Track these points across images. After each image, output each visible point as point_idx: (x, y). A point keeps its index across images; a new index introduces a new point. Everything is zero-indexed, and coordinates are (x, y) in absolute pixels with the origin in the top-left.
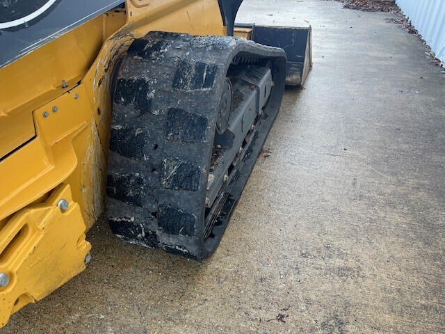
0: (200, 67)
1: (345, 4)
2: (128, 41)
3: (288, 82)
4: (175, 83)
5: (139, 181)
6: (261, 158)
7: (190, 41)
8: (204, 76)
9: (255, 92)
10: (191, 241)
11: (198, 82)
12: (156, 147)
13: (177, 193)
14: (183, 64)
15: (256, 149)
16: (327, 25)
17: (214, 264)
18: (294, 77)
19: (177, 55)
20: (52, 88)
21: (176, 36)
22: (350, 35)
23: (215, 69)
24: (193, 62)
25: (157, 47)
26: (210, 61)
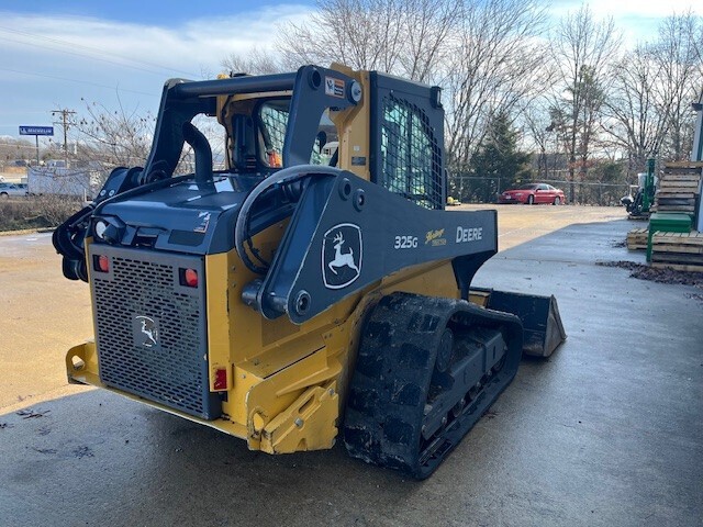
0: (428, 318)
1: (633, 272)
2: (378, 297)
3: (528, 351)
4: (410, 327)
5: (374, 396)
6: (485, 418)
7: (423, 300)
8: (430, 323)
9: (481, 350)
10: (408, 451)
11: (425, 327)
12: (390, 371)
13: (401, 408)
14: (416, 315)
15: (481, 408)
16: (600, 295)
17: (425, 488)
18: (536, 346)
19: (413, 309)
20: (330, 322)
21: (414, 296)
22: (627, 310)
23: (438, 320)
24: (424, 314)
25: (399, 302)
26: (436, 314)
